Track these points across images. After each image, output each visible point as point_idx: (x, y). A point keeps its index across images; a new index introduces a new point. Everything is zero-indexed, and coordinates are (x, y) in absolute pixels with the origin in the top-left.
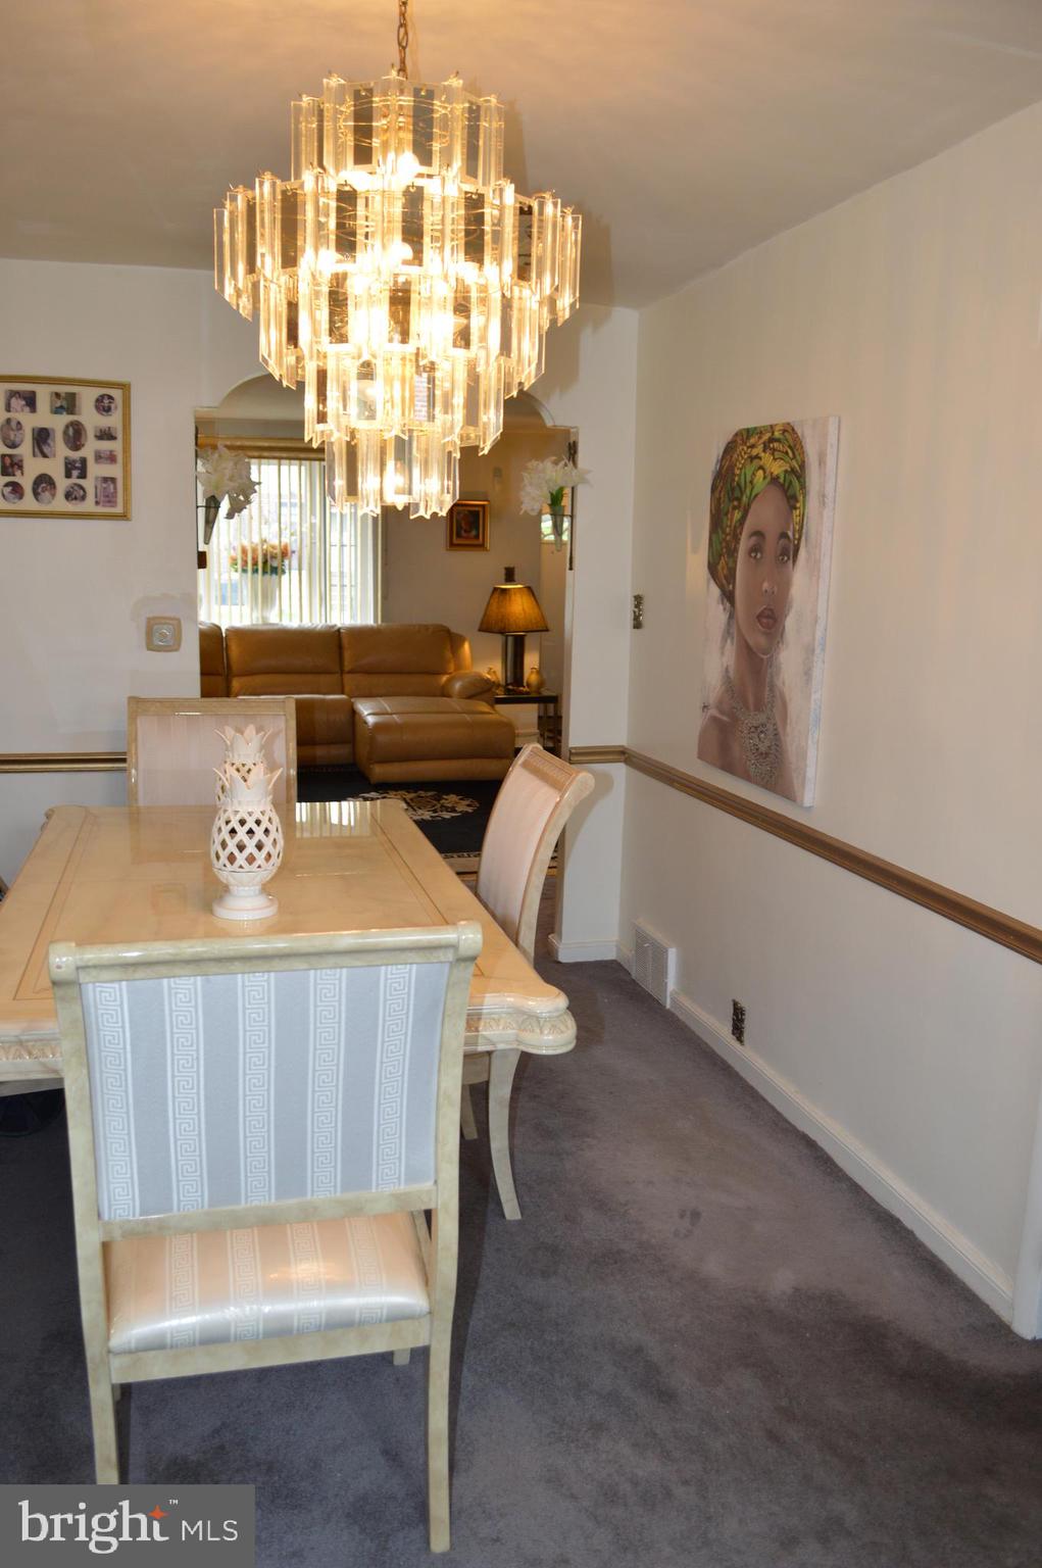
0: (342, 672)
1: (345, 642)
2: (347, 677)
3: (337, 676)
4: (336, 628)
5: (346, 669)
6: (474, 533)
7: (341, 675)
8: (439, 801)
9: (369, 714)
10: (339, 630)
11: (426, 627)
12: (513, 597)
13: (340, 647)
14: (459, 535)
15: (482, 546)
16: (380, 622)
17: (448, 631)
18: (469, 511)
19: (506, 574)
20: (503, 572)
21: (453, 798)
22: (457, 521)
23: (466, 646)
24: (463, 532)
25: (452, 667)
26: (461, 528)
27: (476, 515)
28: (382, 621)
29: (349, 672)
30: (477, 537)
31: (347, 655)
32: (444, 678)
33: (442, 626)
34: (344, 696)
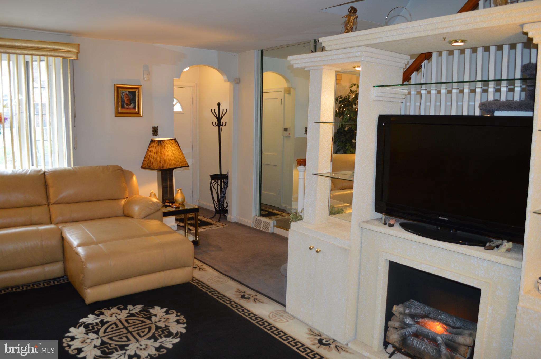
0: (49, 204)
1: (50, 182)
2: (53, 208)
3: (45, 208)
4: (42, 172)
5: (52, 201)
6: (132, 105)
7: (49, 205)
8: (150, 319)
9: (79, 246)
10: (44, 172)
11: (107, 168)
12: (166, 146)
13: (46, 185)
14: (123, 107)
15: (138, 114)
16: (72, 166)
17: (122, 169)
18: (129, 92)
19: (153, 131)
20: (152, 129)
21: (158, 311)
22: (121, 97)
23: (134, 178)
24: (125, 106)
25: (127, 194)
26: (124, 102)
27: (133, 94)
28: (74, 165)
29: (53, 204)
30: (134, 108)
31: (51, 191)
32: (123, 202)
33: (118, 166)
34: (53, 226)
